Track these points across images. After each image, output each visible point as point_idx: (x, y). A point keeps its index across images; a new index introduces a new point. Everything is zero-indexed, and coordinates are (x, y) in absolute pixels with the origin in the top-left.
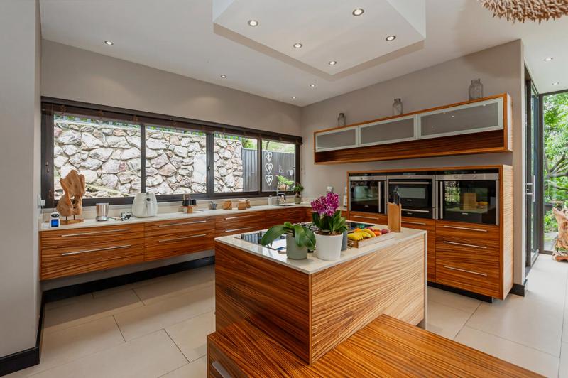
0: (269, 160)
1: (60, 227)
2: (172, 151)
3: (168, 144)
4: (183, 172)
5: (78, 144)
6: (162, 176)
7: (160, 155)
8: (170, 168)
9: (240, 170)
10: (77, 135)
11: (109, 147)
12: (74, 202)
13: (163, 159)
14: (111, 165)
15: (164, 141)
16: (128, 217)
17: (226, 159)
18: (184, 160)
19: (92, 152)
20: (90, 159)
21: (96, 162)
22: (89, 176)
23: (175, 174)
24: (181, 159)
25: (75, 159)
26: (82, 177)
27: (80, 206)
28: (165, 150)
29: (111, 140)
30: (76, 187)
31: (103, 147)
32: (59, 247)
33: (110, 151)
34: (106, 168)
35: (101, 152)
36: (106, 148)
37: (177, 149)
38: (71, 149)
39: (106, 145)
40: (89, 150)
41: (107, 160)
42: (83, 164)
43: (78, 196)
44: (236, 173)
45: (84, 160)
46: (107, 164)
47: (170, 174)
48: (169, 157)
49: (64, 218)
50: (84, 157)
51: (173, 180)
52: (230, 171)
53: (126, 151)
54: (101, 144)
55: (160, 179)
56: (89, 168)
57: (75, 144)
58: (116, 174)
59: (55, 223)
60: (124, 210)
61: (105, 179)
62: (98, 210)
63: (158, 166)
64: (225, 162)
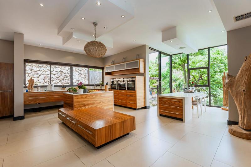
0: (98, 74)
1: (28, 92)
2: (62, 72)
3: (61, 69)
4: (66, 79)
5: (32, 70)
6: (59, 80)
7: (58, 73)
8: (62, 77)
9: (87, 78)
10: (31, 67)
11: (41, 71)
12: (32, 86)
13: (59, 74)
14: (42, 77)
15: (59, 68)
16: (46, 90)
17: (82, 74)
18: (66, 75)
19: (36, 72)
20: (35, 75)
21: (37, 76)
22: (35, 80)
23: (63, 79)
24: (65, 74)
25: (31, 75)
26: (33, 80)
27: (33, 87)
28: (60, 71)
29: (42, 69)
30: (32, 82)
31: (39, 71)
32: (28, 97)
33: (42, 72)
34: (40, 77)
35: (39, 72)
36: (40, 71)
37: (64, 71)
38: (29, 72)
39: (40, 70)
40: (35, 72)
41: (41, 75)
42: (33, 76)
43: (32, 85)
44: (85, 79)
45: (33, 75)
46: (41, 76)
47: (61, 79)
48: (61, 74)
49: (29, 90)
50: (34, 74)
51: (63, 81)
52: (83, 78)
53: (47, 72)
54: (39, 70)
55: (58, 81)
56: (35, 78)
57: (30, 70)
58: (44, 79)
59: (27, 91)
60: (45, 89)
61: (40, 81)
62: (38, 89)
63: (58, 77)
64: (81, 75)
